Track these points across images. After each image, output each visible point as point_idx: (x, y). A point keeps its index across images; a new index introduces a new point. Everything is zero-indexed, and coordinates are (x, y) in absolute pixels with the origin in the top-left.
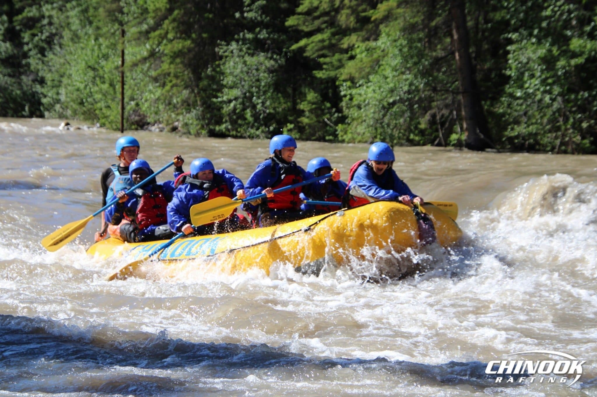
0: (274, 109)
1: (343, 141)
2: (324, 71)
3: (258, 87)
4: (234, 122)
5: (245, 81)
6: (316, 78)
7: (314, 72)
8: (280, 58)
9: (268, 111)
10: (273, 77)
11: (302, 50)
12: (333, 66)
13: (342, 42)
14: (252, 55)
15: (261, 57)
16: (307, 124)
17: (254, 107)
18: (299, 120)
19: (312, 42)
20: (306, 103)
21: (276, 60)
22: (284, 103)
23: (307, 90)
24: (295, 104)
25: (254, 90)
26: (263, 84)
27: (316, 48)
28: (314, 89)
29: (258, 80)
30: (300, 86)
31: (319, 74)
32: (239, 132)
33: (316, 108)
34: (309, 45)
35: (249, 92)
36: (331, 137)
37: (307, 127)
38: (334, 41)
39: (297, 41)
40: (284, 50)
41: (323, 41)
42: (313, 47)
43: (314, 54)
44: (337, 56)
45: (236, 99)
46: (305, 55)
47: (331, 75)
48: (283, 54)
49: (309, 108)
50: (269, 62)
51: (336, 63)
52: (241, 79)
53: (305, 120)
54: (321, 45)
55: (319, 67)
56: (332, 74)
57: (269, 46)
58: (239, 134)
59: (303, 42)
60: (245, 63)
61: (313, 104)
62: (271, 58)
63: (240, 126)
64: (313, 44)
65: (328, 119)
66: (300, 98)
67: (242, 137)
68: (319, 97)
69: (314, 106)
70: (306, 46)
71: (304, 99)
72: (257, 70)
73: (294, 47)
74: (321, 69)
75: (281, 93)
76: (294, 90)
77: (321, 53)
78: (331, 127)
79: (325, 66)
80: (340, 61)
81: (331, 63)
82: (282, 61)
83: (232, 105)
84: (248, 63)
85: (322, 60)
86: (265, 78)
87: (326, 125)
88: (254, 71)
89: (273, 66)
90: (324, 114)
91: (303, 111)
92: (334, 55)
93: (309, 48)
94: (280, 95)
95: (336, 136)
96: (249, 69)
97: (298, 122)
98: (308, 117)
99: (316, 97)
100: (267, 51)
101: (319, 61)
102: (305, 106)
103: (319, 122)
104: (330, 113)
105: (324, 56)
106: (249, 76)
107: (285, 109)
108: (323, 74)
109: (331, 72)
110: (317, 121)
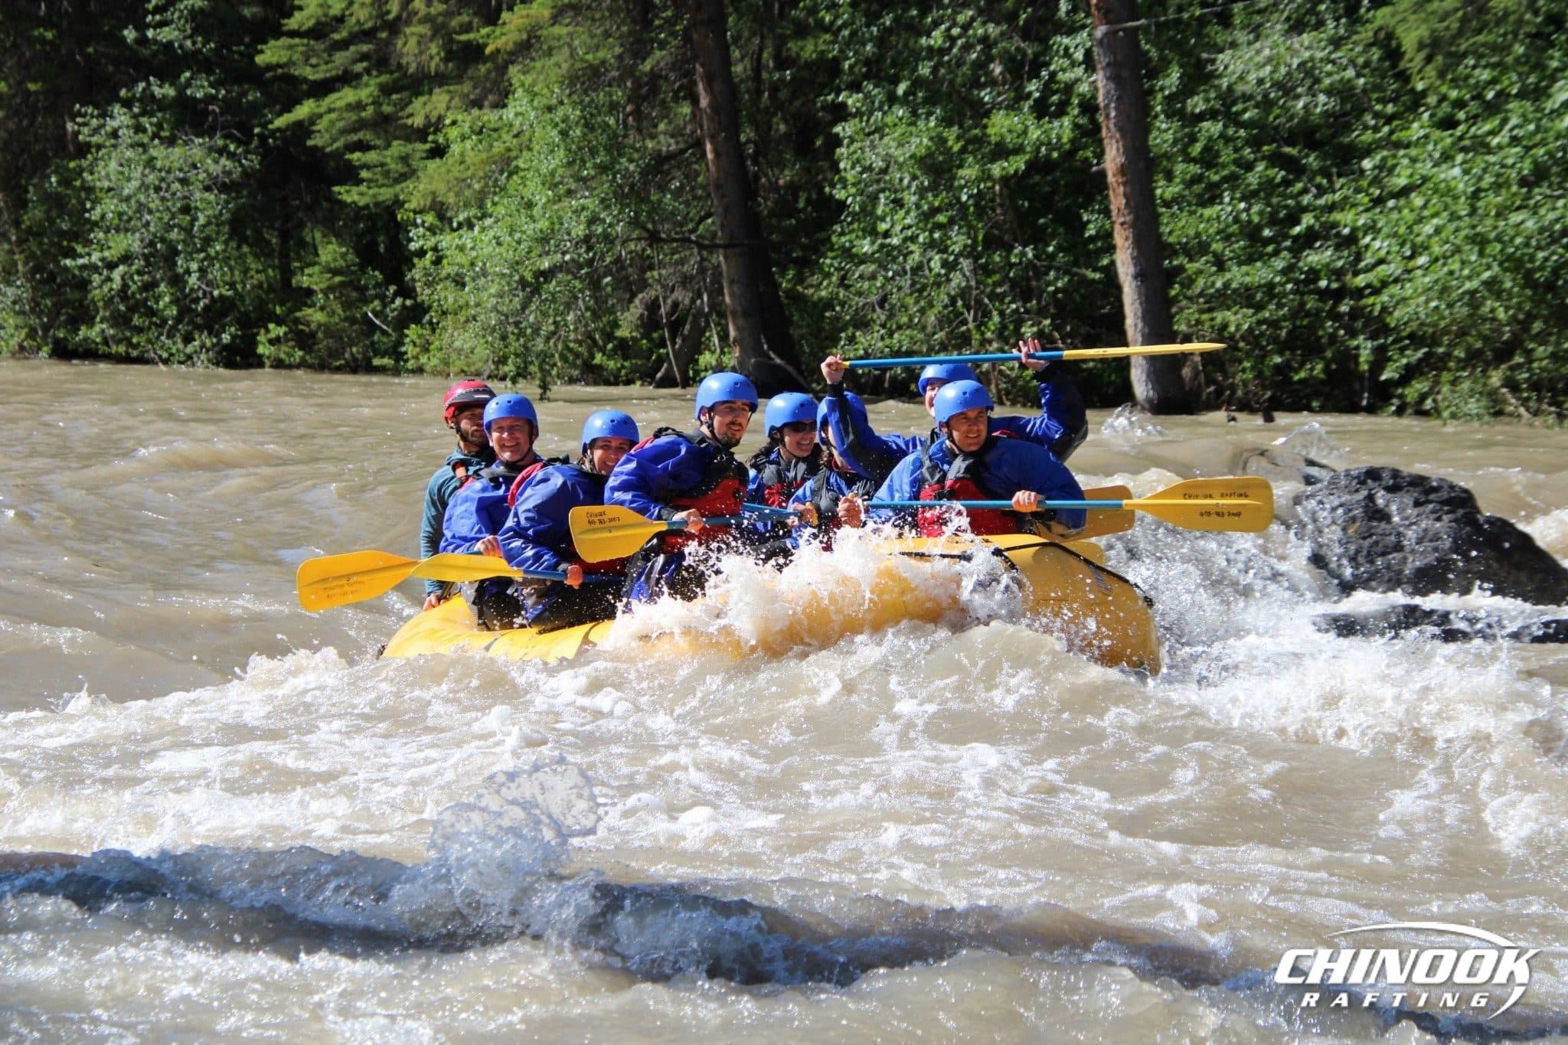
0: (232, 285)
1: (419, 370)
2: (363, 188)
3: (188, 230)
4: (120, 321)
5: (150, 212)
6: (342, 204)
7: (336, 189)
8: (247, 152)
9: (216, 293)
10: (227, 202)
11: (302, 129)
12: (386, 174)
13: (409, 110)
14: (171, 142)
15: (196, 149)
16: (320, 325)
17: (177, 281)
18: (298, 314)
19: (330, 110)
20: (317, 269)
21: (232, 156)
22: (258, 272)
23: (318, 235)
24: (287, 273)
25: (174, 235)
26: (202, 220)
27: (340, 125)
28: (338, 235)
29: (186, 210)
30: (301, 225)
31: (350, 195)
32: (135, 346)
33: (342, 284)
34: (320, 116)
35: (163, 240)
36: (386, 361)
37: (320, 335)
38: (387, 109)
39: (288, 109)
40: (257, 130)
41: (359, 106)
42: (332, 123)
43: (334, 140)
44: (398, 147)
45: (126, 258)
46: (310, 143)
47: (381, 198)
48: (255, 143)
49: (323, 286)
50: (216, 162)
51: (395, 167)
52: (141, 208)
53: (315, 316)
54: (353, 117)
55: (350, 175)
56: (386, 194)
57: (215, 119)
58: (135, 353)
59: (303, 110)
60: (150, 163)
61: (335, 272)
62: (222, 151)
63: (139, 330)
64: (333, 116)
65: (376, 314)
66: (299, 259)
67: (141, 360)
68: (350, 257)
69: (338, 279)
70: (313, 119)
71: (310, 258)
72: (184, 182)
73: (280, 122)
74: (359, 182)
75: (250, 246)
76: (284, 236)
77: (355, 138)
78: (384, 333)
79: (364, 174)
80: (405, 159)
81: (382, 165)
82: (253, 161)
83: (117, 274)
84: (159, 164)
85: (356, 157)
86: (208, 205)
87: (373, 328)
88: (176, 186)
89: (228, 173)
90: (366, 301)
91: (309, 292)
92: (388, 145)
93: (322, 125)
94: (245, 249)
95: (400, 357)
96: (163, 180)
97: (297, 321)
98: (322, 309)
99: (343, 256)
100: (210, 132)
101: (350, 161)
102: (315, 279)
103: (352, 321)
104: (382, 298)
105: (362, 147)
106: (163, 199)
107: (260, 285)
108: (361, 194)
109: (383, 190)
110: (346, 319)
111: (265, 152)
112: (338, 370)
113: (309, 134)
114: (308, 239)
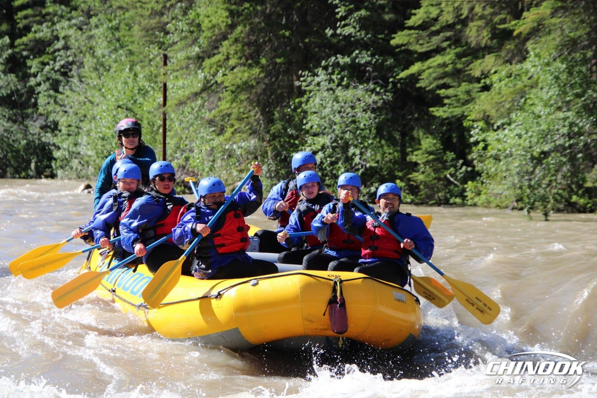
0: (376, 161)
1: (475, 205)
2: (445, 108)
3: (355, 133)
5: (336, 124)
6: (434, 117)
7: (431, 109)
8: (386, 91)
9: (368, 165)
10: (375, 118)
11: (414, 78)
12: (458, 101)
13: (471, 66)
14: (347, 87)
15: (360, 91)
16: (421, 182)
17: (348, 160)
18: (410, 176)
19: (429, 68)
20: (420, 152)
21: (378, 94)
22: (390, 154)
23: (421, 134)
24: (404, 154)
25: (347, 136)
27: (434, 75)
28: (431, 134)
29: (354, 122)
30: (412, 129)
31: (439, 112)
33: (434, 160)
34: (424, 71)
35: (341, 139)
36: (458, 200)
37: (422, 187)
38: (459, 66)
39: (407, 68)
40: (391, 80)
41: (444, 65)
42: (430, 74)
43: (431, 84)
44: (465, 86)
45: (323, 148)
46: (418, 85)
47: (455, 114)
48: (390, 86)
49: (424, 161)
50: (370, 97)
51: (463, 97)
52: (331, 122)
53: (418, 177)
54: (441, 70)
55: (439, 101)
56: (458, 111)
57: (370, 75)
59: (414, 69)
60: (336, 99)
61: (430, 153)
62: (373, 91)
64: (431, 70)
65: (452, 175)
66: (411, 146)
68: (438, 145)
69: (431, 157)
70: (420, 73)
71: (417, 147)
72: (353, 108)
73: (403, 75)
74: (444, 105)
75: (386, 140)
76: (403, 135)
77: (442, 82)
78: (456, 185)
79: (446, 101)
80: (468, 92)
81: (456, 96)
82: (389, 96)
84: (341, 99)
85: (442, 92)
87: (450, 183)
88: (349, 110)
89: (375, 102)
90: (446, 168)
91: (416, 164)
92: (459, 85)
93: (424, 76)
94: (383, 142)
95: (464, 198)
96: (342, 107)
97: (409, 180)
98: (423, 173)
99: (435, 145)
100: (367, 81)
101: (438, 94)
102: (419, 157)
103: (439, 179)
104: (455, 166)
105: (446, 86)
106: (342, 117)
107: (390, 161)
108: (445, 112)
109: (456, 109)
110: (435, 179)
111: (395, 91)
112: (432, 205)
113: (417, 80)
114: (416, 136)
